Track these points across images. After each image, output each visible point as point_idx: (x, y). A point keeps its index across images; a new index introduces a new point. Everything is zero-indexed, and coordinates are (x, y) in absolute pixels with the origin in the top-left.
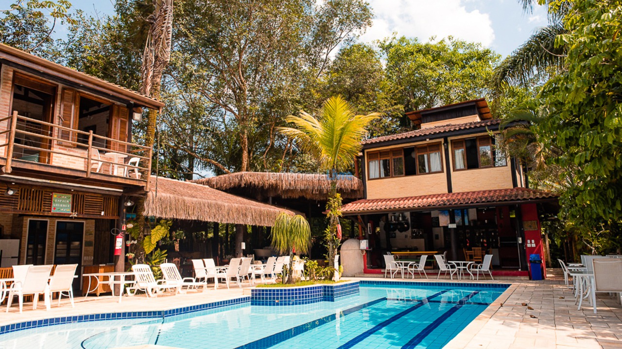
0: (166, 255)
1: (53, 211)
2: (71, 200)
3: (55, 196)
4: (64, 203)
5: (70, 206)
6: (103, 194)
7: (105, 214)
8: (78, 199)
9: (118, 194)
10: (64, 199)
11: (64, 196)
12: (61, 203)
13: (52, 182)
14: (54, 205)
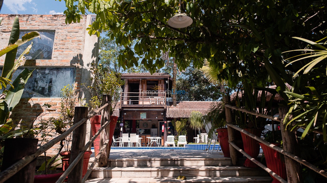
0: (186, 133)
1: (141, 118)
2: (146, 114)
3: (141, 113)
4: (144, 116)
5: (146, 116)
6: (157, 111)
7: (157, 118)
8: (149, 114)
9: (162, 111)
10: (143, 114)
11: (144, 113)
12: (143, 115)
13: (140, 109)
14: (141, 116)
